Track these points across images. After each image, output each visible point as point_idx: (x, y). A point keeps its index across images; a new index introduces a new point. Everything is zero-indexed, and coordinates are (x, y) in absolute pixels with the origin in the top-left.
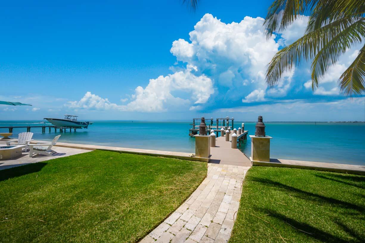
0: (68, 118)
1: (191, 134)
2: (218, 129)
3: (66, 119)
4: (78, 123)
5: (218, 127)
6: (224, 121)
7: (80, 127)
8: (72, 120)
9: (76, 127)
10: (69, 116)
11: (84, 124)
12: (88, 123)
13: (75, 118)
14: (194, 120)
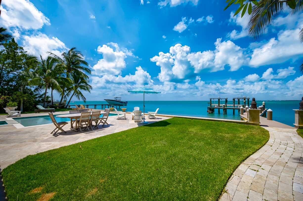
0: (116, 99)
1: (209, 111)
2: (226, 107)
3: (115, 100)
4: (122, 102)
5: (234, 105)
6: (239, 100)
7: (123, 105)
8: (118, 100)
9: (120, 105)
10: (116, 98)
11: (125, 103)
12: (127, 102)
13: (120, 99)
14: (211, 99)
